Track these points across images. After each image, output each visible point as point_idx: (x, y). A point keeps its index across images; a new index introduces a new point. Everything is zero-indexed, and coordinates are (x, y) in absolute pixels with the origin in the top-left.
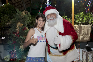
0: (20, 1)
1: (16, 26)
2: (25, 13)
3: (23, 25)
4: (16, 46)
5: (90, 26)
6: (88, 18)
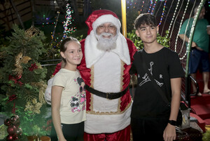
0: (10, 8)
1: (15, 62)
2: (34, 33)
3: (30, 59)
4: (17, 107)
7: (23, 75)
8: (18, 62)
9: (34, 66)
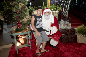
3: (24, 4)
5: (58, 12)
6: (57, 7)
7: (21, 10)
8: (20, 5)
9: (25, 8)
